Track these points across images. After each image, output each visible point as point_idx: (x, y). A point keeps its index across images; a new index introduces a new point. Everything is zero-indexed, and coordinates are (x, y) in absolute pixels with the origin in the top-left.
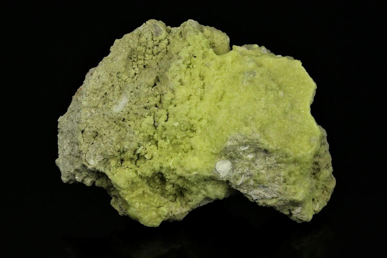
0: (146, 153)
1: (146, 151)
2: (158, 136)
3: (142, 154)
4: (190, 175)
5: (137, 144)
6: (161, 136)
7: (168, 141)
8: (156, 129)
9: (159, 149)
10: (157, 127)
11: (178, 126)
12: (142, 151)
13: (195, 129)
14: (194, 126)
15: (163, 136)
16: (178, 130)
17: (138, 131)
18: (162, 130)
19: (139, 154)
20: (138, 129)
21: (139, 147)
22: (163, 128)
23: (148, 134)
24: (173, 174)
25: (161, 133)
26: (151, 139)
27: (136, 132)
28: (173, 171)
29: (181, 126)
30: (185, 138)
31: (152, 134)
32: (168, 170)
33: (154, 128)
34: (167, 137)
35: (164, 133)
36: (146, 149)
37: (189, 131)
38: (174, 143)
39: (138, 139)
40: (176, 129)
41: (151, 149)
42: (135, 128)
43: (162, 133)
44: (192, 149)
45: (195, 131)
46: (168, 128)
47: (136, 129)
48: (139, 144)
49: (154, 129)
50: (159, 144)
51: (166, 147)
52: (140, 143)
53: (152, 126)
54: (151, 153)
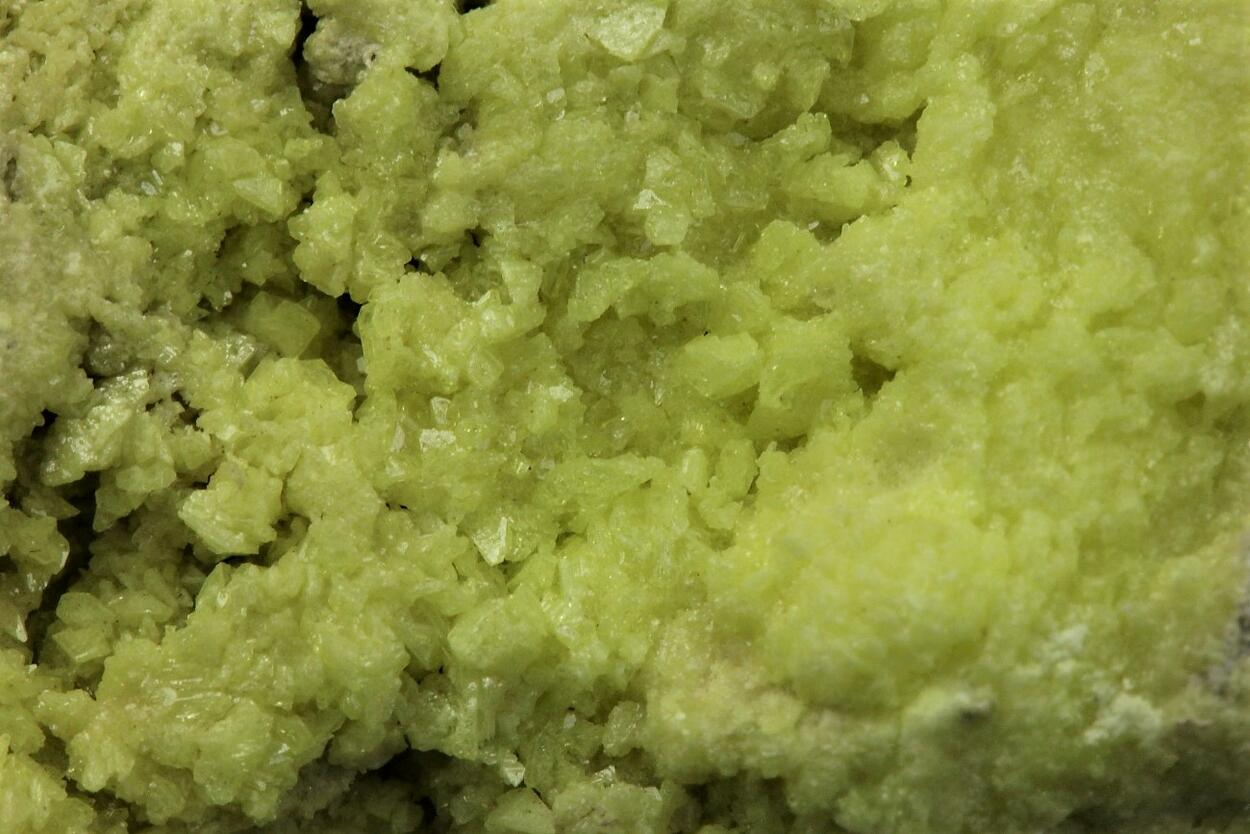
0: (196, 480)
1: (195, 443)
2: (359, 225)
3: (140, 483)
4: (878, 732)
5: (69, 338)
6: (406, 221)
7: (520, 279)
8: (324, 124)
9: (381, 405)
10: (342, 90)
11: (652, 62)
12: (130, 431)
13: (891, 99)
14: (896, 41)
15: (444, 217)
16: (656, 123)
17: (78, 156)
18: (425, 135)
19: (92, 481)
20: (65, 120)
21: (98, 379)
22: (428, 93)
23: (215, 204)
24: (599, 760)
25: (410, 175)
26: (246, 292)
27: (49, 162)
28: (602, 716)
29: (692, 54)
30: (753, 238)
31: (270, 194)
32: (527, 706)
33: (292, 110)
34: (502, 229)
35: (448, 165)
36: (191, 417)
37: (808, 132)
38: (597, 310)
39: (74, 263)
40: (618, 102)
41: (270, 416)
42: (34, 119)
43: (417, 170)
44: (871, 376)
45: (901, 131)
46: (507, 87)
47: (41, 129)
48: (93, 328)
49: (299, 133)
50: (378, 329)
51: (486, 376)
52: (109, 313)
53: (271, 91)
54: (274, 462)
